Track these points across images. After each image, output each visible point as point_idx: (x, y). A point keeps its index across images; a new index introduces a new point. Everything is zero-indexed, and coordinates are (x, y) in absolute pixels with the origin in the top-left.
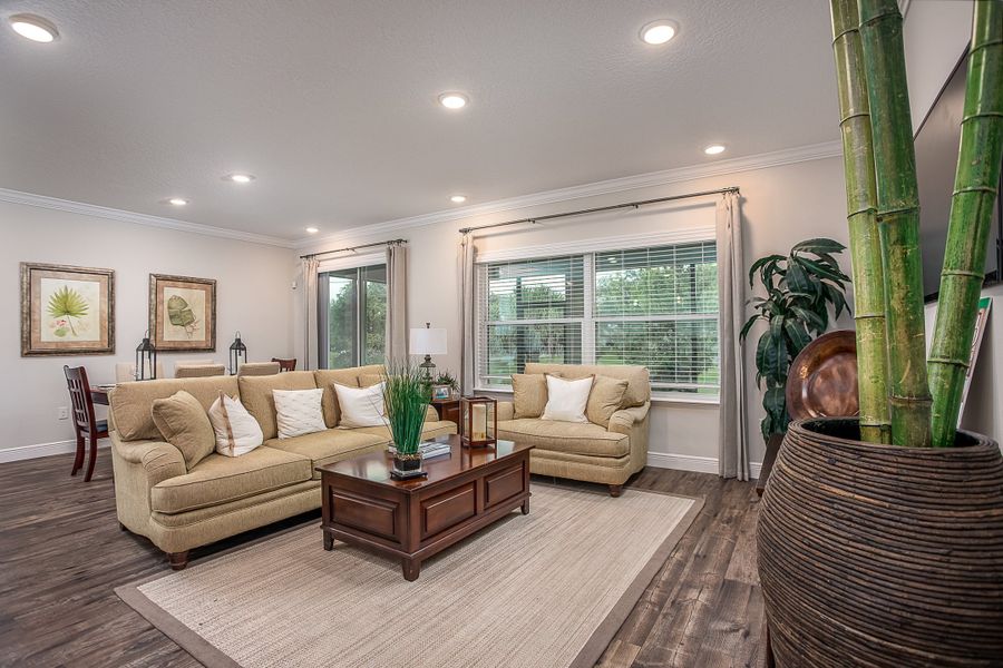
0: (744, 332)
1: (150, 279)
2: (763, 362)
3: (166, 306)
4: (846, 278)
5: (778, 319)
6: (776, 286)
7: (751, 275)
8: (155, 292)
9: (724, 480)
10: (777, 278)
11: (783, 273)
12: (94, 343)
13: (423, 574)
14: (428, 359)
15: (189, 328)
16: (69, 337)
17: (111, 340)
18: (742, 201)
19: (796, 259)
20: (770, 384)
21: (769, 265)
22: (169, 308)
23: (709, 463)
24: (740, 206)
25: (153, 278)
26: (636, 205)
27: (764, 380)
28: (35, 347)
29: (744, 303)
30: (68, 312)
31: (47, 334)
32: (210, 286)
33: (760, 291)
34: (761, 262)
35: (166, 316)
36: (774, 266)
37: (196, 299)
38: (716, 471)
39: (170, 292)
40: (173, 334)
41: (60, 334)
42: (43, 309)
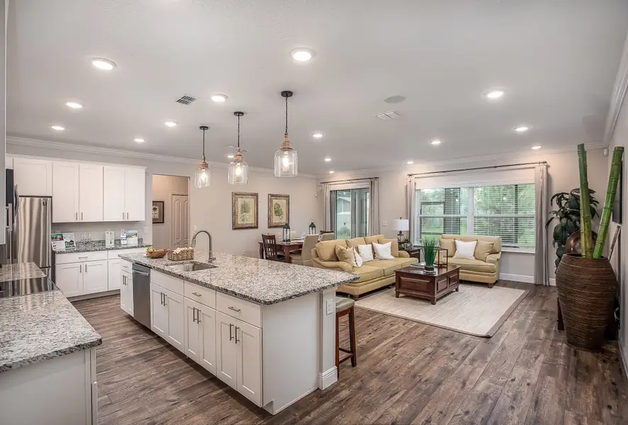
0: (548, 224)
1: (269, 197)
2: (556, 237)
3: (273, 207)
4: (597, 202)
5: (564, 220)
6: (563, 205)
7: (552, 201)
9: (536, 285)
10: (564, 202)
11: (567, 200)
12: (252, 224)
13: (438, 303)
14: (401, 232)
15: (280, 217)
16: (245, 222)
18: (548, 167)
19: (573, 195)
20: (559, 245)
21: (560, 196)
22: (275, 208)
23: (530, 279)
24: (547, 169)
26: (496, 167)
27: (556, 244)
28: (237, 227)
29: (548, 213)
30: (245, 211)
31: (240, 222)
32: (288, 198)
33: (556, 208)
34: (557, 195)
35: (273, 211)
36: (563, 196)
38: (533, 282)
39: (275, 201)
40: (276, 220)
41: (243, 220)
42: (238, 210)
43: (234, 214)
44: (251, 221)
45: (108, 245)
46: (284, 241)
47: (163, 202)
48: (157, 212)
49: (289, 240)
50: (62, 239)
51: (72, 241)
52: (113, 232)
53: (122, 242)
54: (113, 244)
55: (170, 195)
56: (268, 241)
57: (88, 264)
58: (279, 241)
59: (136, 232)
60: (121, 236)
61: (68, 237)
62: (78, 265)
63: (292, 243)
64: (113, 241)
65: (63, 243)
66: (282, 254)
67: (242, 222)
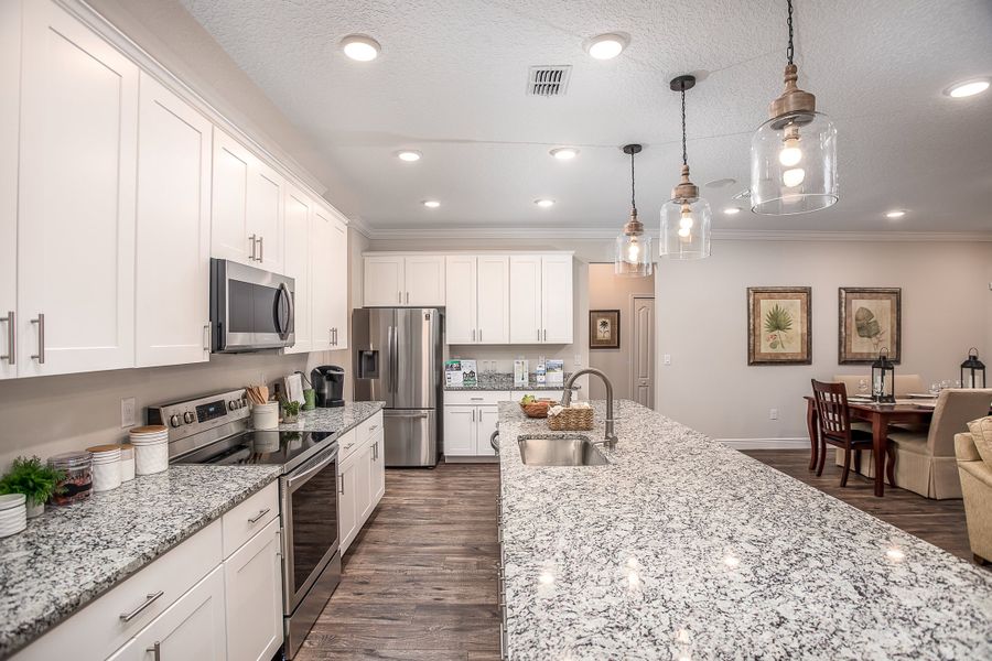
1: (840, 293)
3: (854, 318)
8: (843, 304)
12: (796, 354)
15: (874, 340)
16: (779, 350)
17: (809, 353)
22: (857, 320)
25: (843, 292)
28: (758, 359)
30: (778, 327)
31: (765, 348)
32: (896, 295)
35: (854, 328)
37: (881, 309)
39: (858, 304)
40: (860, 346)
41: (773, 346)
42: (762, 325)
43: (752, 333)
44: (794, 348)
45: (518, 382)
46: (874, 398)
47: (618, 311)
48: (608, 328)
49: (891, 398)
50: (459, 369)
51: (472, 372)
52: (526, 362)
53: (539, 378)
54: (526, 380)
55: (630, 297)
56: (827, 395)
57: (484, 409)
58: (858, 399)
59: (560, 362)
60: (538, 369)
61: (468, 365)
62: (470, 409)
63: (901, 404)
64: (526, 375)
65: (460, 373)
66: (868, 430)
67: (771, 351)
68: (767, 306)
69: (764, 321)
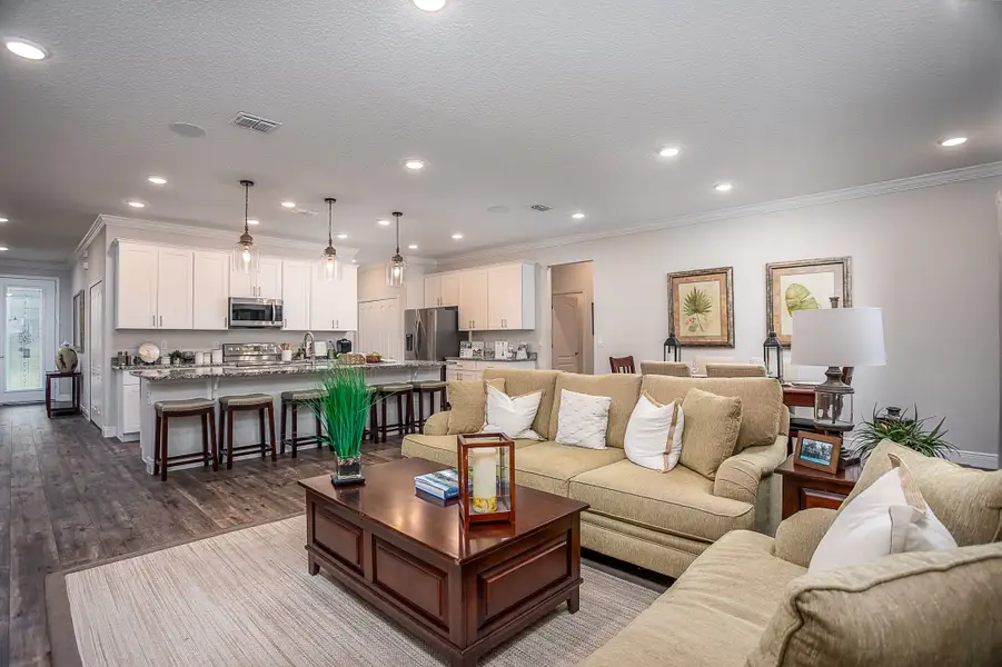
8: (771, 282)
12: (716, 337)
16: (698, 332)
17: (731, 335)
22: (787, 298)
25: (769, 268)
30: (696, 311)
31: (683, 332)
32: (841, 265)
41: (692, 329)
42: (681, 309)
43: (672, 317)
44: (714, 331)
45: (498, 356)
50: (470, 348)
51: (479, 350)
52: (505, 343)
61: (478, 346)
64: (505, 353)
67: (690, 334)
68: (685, 290)
69: (682, 305)
